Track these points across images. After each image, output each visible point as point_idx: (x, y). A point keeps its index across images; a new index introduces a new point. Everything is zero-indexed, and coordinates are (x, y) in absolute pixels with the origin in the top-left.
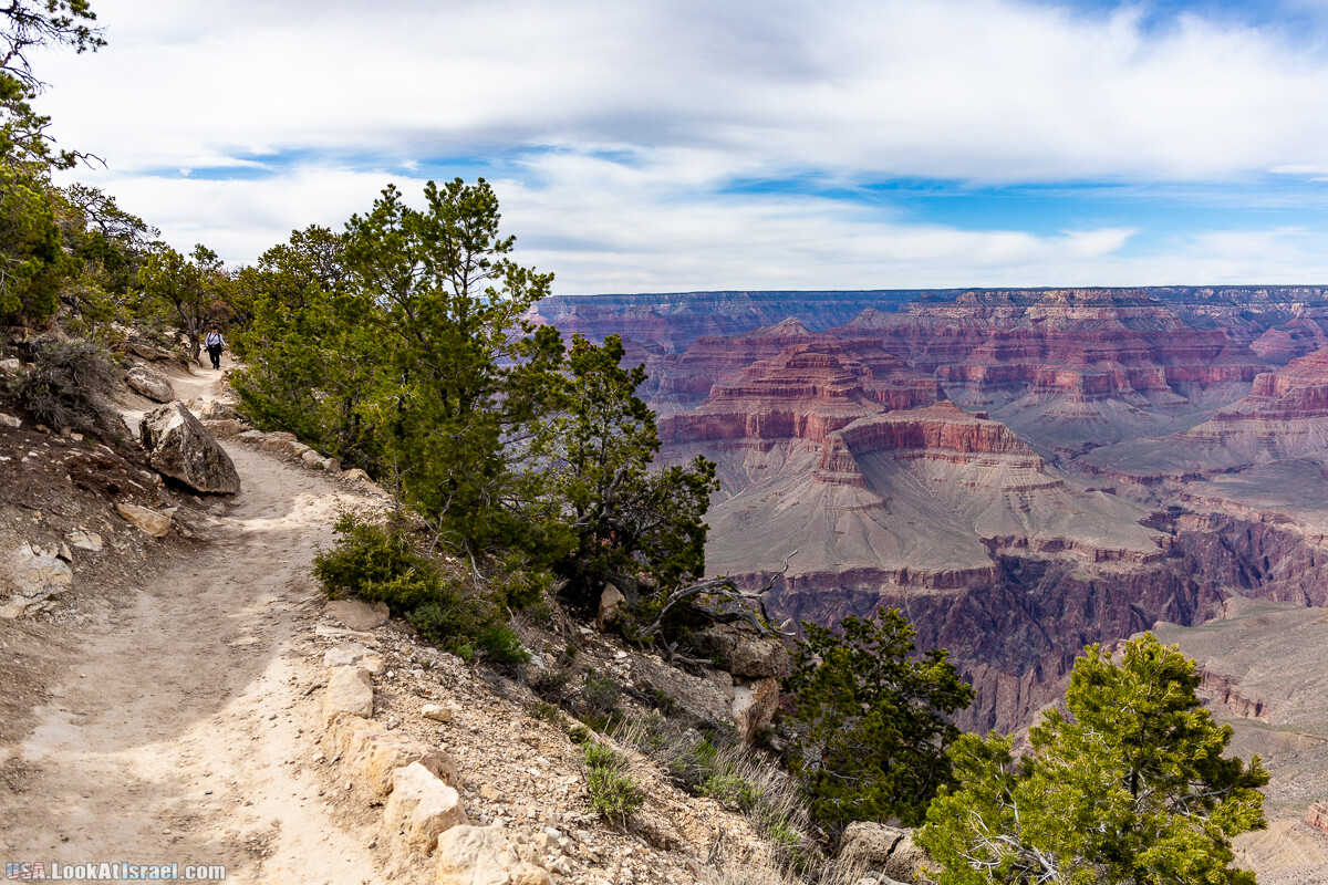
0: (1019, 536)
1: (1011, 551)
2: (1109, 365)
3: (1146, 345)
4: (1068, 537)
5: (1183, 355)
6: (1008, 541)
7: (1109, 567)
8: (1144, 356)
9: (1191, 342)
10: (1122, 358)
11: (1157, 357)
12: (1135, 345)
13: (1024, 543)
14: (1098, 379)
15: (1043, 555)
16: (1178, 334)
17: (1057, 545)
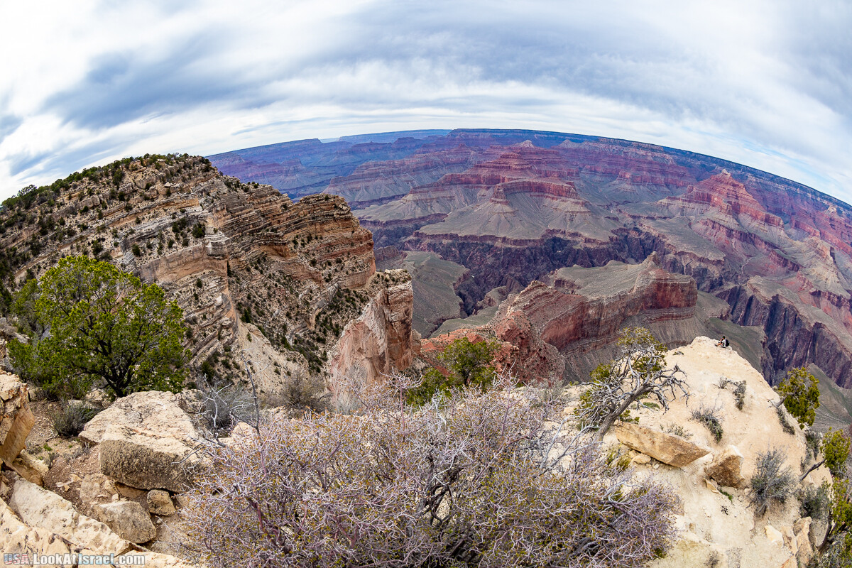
0: (563, 230)
1: (559, 235)
2: (645, 173)
3: (660, 168)
4: (580, 232)
5: (672, 174)
6: (558, 231)
7: (589, 245)
8: (658, 172)
9: (675, 169)
10: (649, 171)
11: (663, 173)
12: (656, 166)
13: (564, 233)
14: (638, 177)
15: (569, 238)
16: (671, 166)
17: (575, 234)
